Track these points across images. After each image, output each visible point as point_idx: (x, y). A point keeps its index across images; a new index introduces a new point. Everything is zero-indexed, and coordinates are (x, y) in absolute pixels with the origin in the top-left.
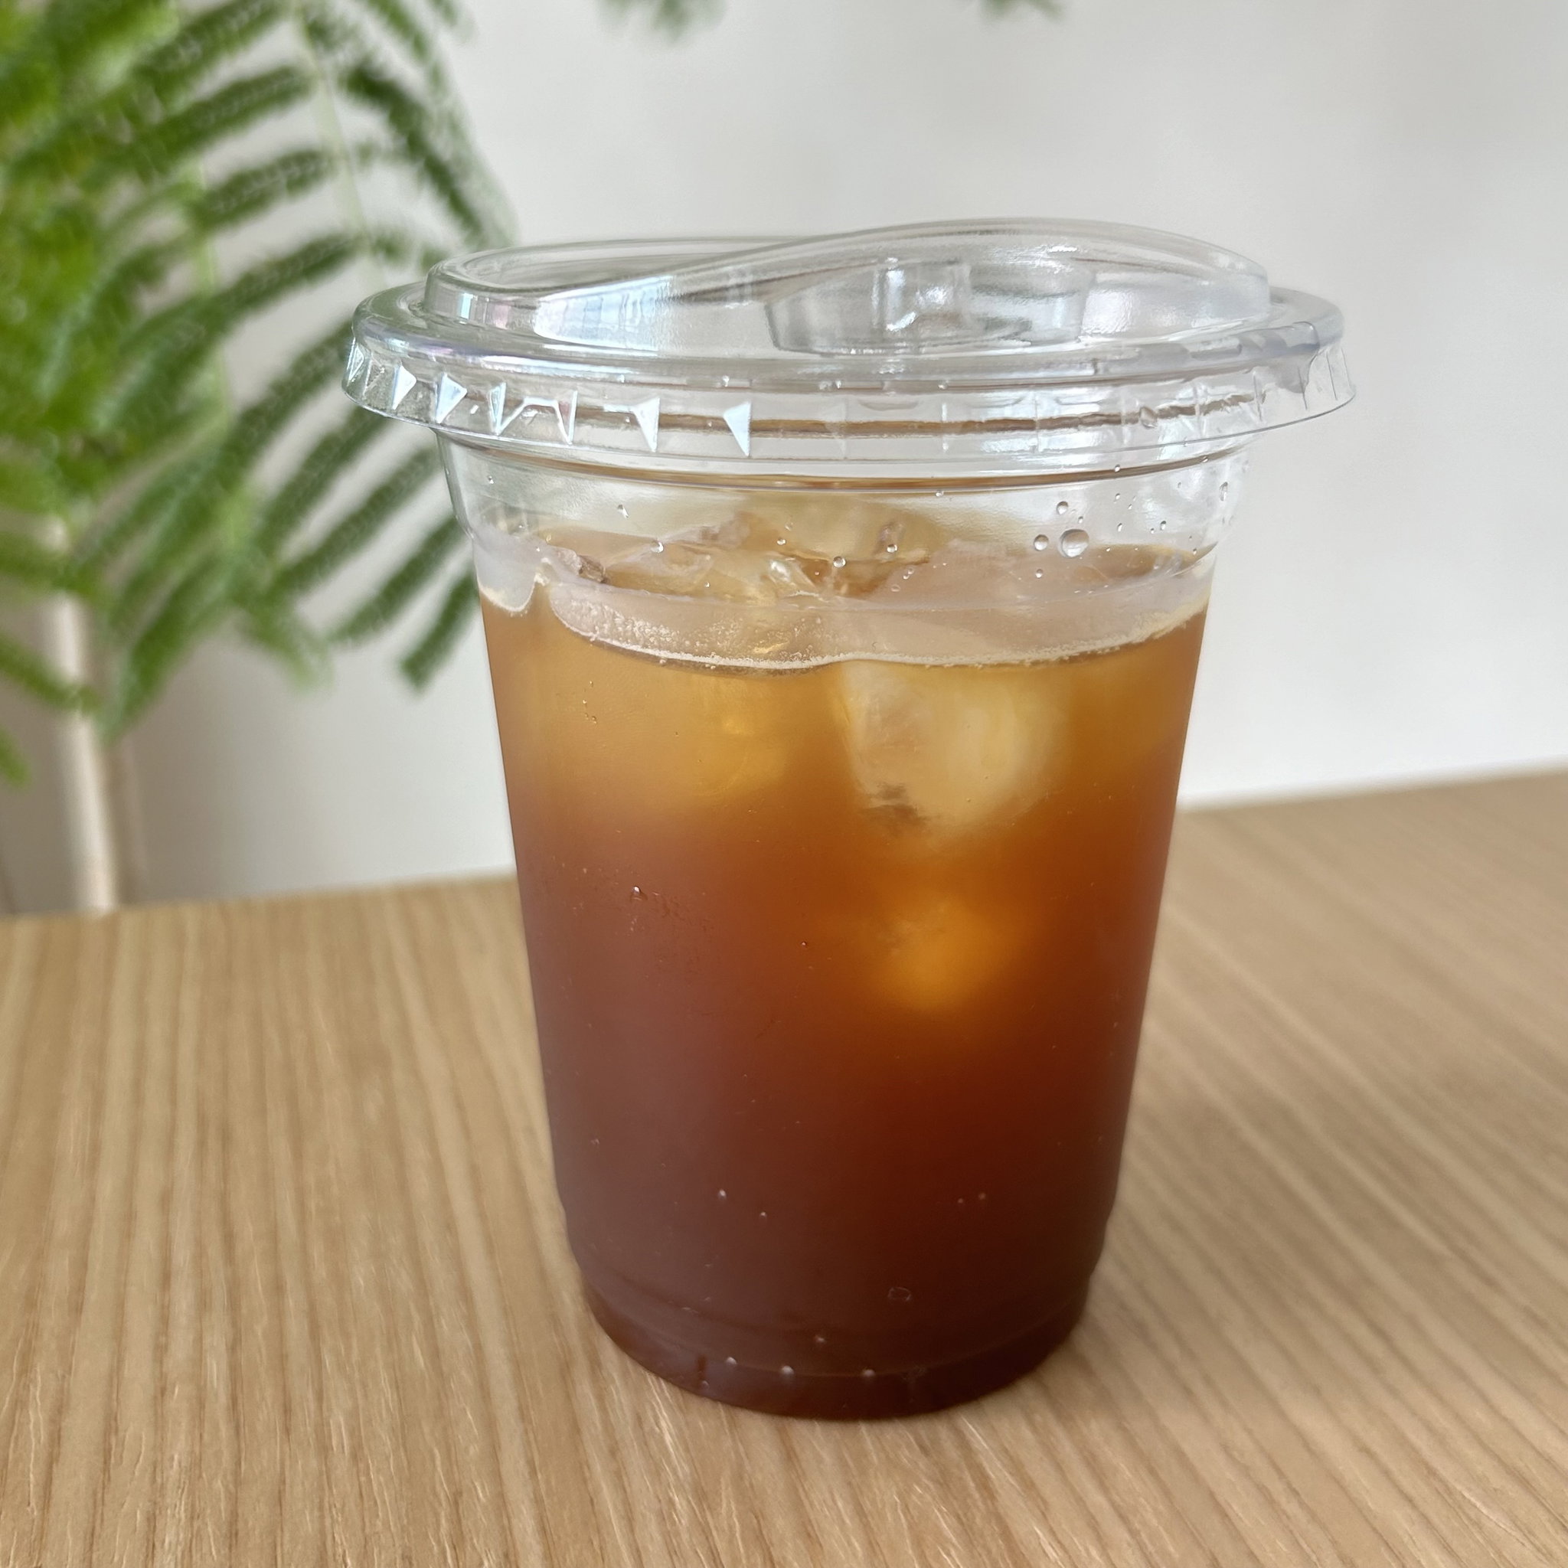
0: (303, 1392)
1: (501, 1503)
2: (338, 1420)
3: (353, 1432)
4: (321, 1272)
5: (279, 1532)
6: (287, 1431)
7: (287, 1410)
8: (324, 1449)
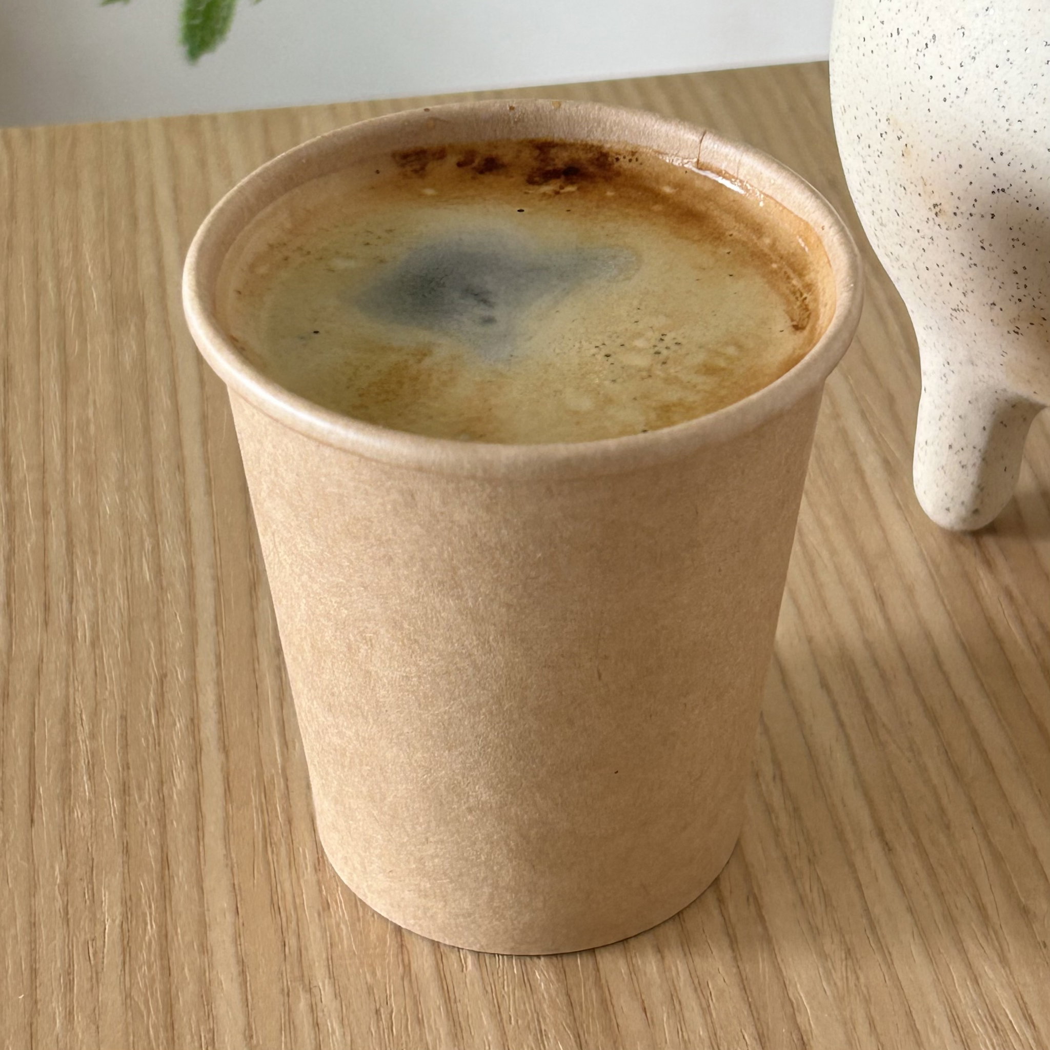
0: (59, 595)
1: (193, 684)
2: (84, 617)
3: (94, 627)
4: (78, 499)
5: (37, 694)
6: (46, 623)
7: (47, 608)
8: (72, 639)
